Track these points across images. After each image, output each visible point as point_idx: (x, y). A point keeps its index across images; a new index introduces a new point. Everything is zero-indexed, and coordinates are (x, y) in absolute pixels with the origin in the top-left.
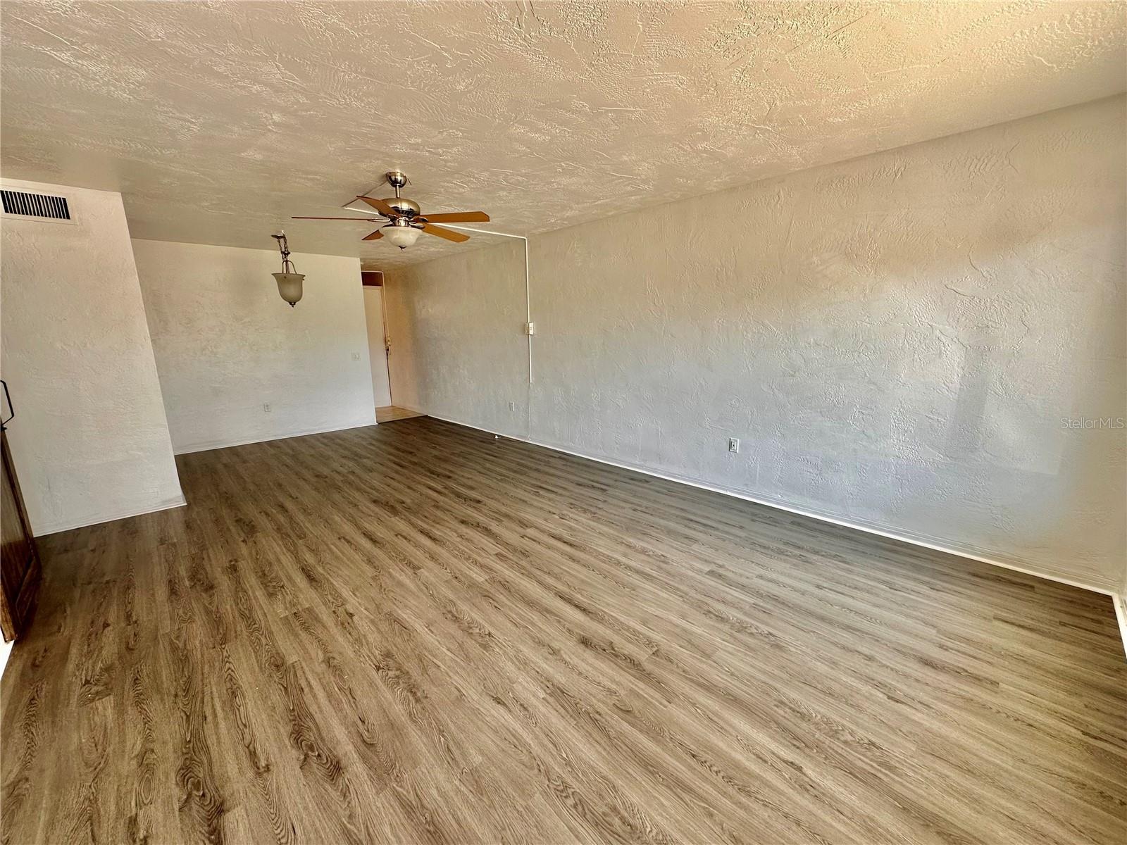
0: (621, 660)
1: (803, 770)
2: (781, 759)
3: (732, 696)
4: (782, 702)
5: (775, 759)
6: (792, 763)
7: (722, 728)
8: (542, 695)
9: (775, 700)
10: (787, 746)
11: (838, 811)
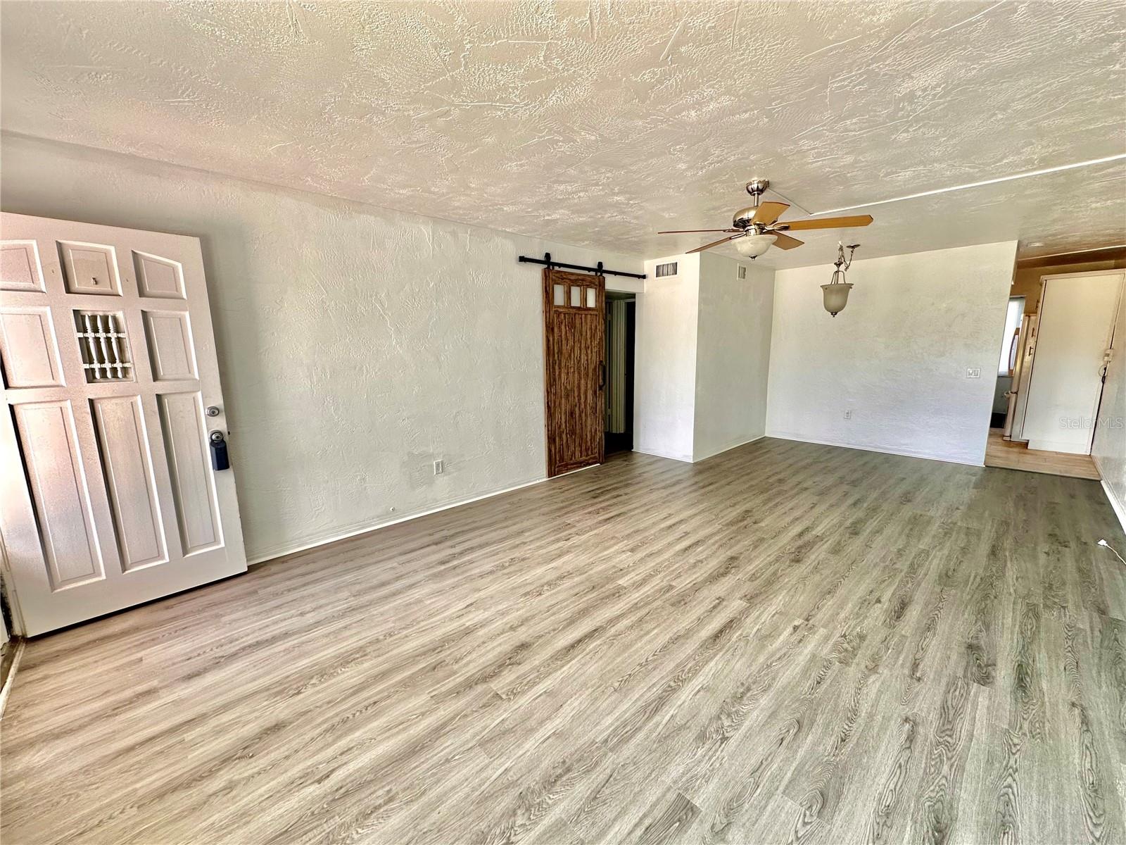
0: (495, 669)
1: (316, 784)
2: (337, 768)
3: (419, 750)
4: (391, 800)
5: (340, 763)
6: (328, 776)
7: (390, 729)
8: (467, 624)
9: (397, 793)
10: (344, 780)
11: (271, 796)
